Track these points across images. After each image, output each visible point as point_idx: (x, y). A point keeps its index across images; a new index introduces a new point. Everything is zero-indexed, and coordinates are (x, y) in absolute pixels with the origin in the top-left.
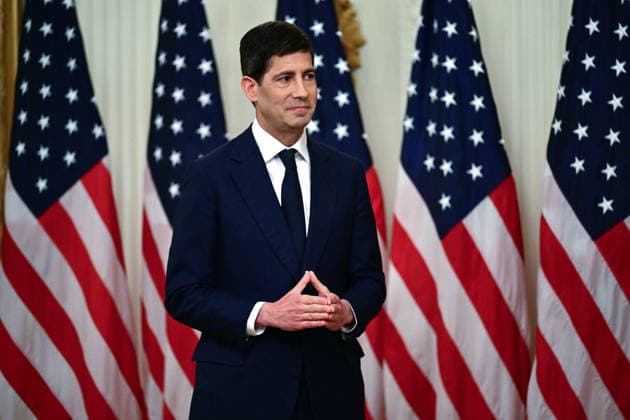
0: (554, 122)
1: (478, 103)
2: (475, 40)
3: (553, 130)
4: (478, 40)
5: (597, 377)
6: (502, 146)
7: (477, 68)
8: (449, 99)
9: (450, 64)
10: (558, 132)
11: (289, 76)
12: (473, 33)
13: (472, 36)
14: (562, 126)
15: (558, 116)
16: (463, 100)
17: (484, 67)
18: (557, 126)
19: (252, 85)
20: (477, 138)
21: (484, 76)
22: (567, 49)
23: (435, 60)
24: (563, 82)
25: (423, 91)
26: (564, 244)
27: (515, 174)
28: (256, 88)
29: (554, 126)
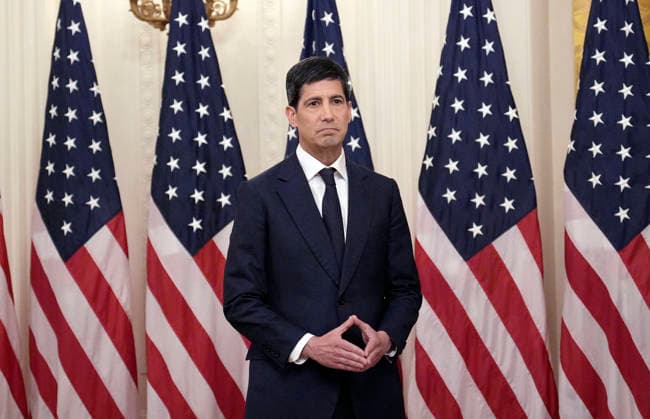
0: (425, 159)
1: (354, 143)
3: (424, 166)
5: (472, 382)
10: (430, 167)
14: (433, 162)
15: (429, 153)
17: (358, 112)
18: (429, 162)
19: (293, 113)
22: (437, 95)
24: (433, 124)
28: (295, 115)
29: (426, 162)
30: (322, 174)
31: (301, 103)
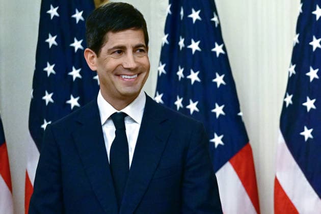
0: (285, 97)
1: (219, 80)
2: (216, 25)
3: (285, 103)
4: (219, 25)
6: (240, 117)
7: (218, 49)
8: (194, 77)
9: (195, 46)
10: (290, 105)
11: (121, 50)
12: (215, 19)
13: (214, 22)
14: (292, 99)
15: (289, 91)
16: (207, 77)
17: (224, 48)
18: (289, 100)
19: (93, 57)
20: (219, 110)
21: (224, 57)
22: (297, 32)
23: (181, 43)
24: (293, 62)
25: (171, 70)
26: (295, 202)
27: (252, 142)
28: (95, 59)
29: (286, 100)
30: (113, 117)
31: (104, 50)
